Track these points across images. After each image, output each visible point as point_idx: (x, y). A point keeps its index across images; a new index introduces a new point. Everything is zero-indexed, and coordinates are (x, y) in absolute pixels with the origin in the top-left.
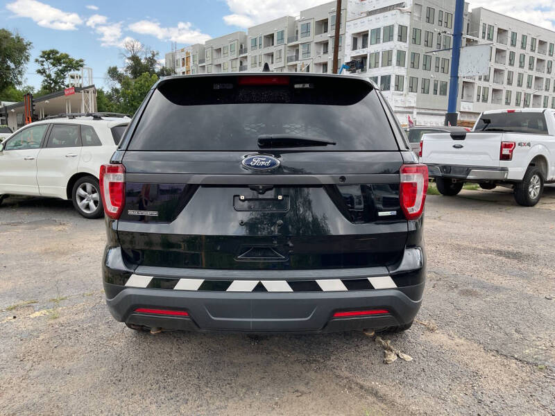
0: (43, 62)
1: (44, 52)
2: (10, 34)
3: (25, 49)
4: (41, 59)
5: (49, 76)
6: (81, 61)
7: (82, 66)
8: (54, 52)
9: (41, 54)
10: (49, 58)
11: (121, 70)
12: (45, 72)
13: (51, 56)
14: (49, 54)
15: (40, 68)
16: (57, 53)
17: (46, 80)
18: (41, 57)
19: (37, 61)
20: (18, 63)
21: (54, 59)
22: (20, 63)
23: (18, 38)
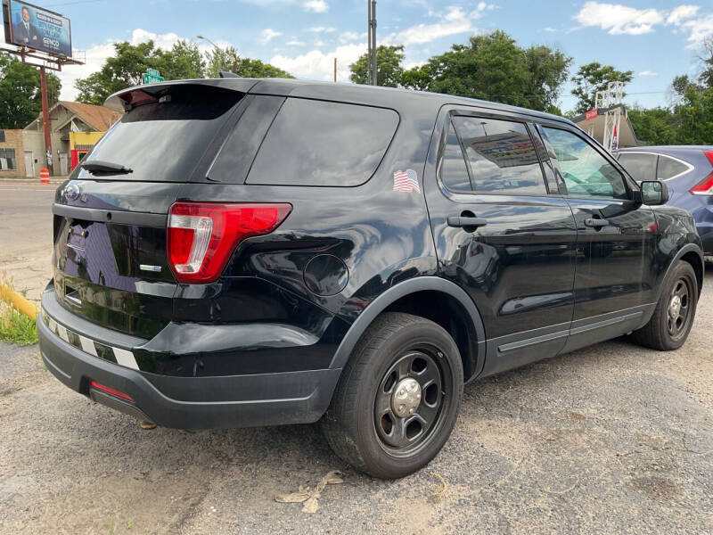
0: (580, 80)
1: (583, 68)
2: (549, 51)
3: (563, 66)
4: (579, 77)
5: (585, 97)
6: (629, 73)
7: (628, 80)
8: (594, 66)
9: (579, 70)
10: (588, 74)
11: (693, 80)
12: (581, 92)
13: (590, 72)
14: (588, 69)
15: (576, 87)
16: (598, 66)
17: (581, 103)
18: (580, 74)
19: (573, 79)
20: (554, 84)
21: (593, 74)
22: (556, 84)
23: (557, 54)
